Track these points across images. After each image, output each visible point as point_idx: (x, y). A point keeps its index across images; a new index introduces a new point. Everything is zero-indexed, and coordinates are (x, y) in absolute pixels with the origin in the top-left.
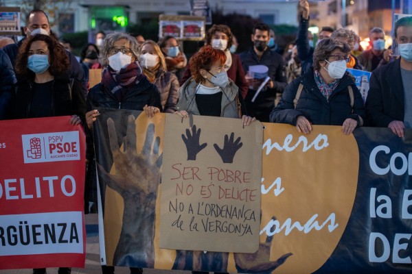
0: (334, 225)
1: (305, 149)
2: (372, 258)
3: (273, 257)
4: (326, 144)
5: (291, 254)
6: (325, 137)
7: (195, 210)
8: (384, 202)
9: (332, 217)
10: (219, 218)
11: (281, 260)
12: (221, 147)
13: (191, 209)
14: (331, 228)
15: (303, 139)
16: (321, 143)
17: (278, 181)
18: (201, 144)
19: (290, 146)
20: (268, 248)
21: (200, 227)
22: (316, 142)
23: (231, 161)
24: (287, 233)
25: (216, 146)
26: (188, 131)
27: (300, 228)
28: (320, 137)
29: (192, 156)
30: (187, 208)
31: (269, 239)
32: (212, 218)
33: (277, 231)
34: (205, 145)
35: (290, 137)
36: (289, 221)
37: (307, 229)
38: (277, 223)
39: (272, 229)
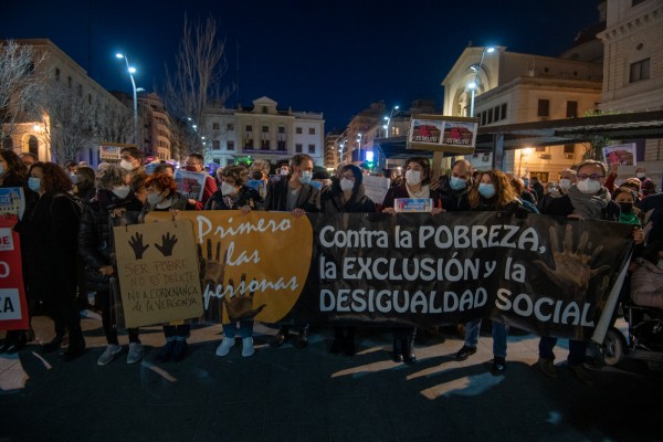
0: (295, 285)
1: (274, 230)
2: (323, 308)
3: (255, 307)
4: (289, 226)
5: (264, 306)
6: (288, 221)
7: (149, 295)
8: (330, 266)
9: (294, 279)
10: (169, 298)
11: (260, 309)
12: (161, 245)
13: (145, 296)
14: (293, 288)
15: (272, 222)
16: (285, 226)
17: (256, 253)
18: (144, 245)
19: (263, 227)
20: (251, 300)
21: (155, 307)
22: (281, 225)
23: (170, 254)
24: (263, 290)
25: (156, 245)
26: (133, 238)
27: (272, 287)
28: (284, 221)
29: (139, 256)
30: (142, 295)
31: (252, 294)
32: (163, 299)
33: (257, 288)
34: (148, 246)
35: (262, 221)
36: (264, 281)
37: (277, 287)
38: (256, 282)
39: (254, 287)
